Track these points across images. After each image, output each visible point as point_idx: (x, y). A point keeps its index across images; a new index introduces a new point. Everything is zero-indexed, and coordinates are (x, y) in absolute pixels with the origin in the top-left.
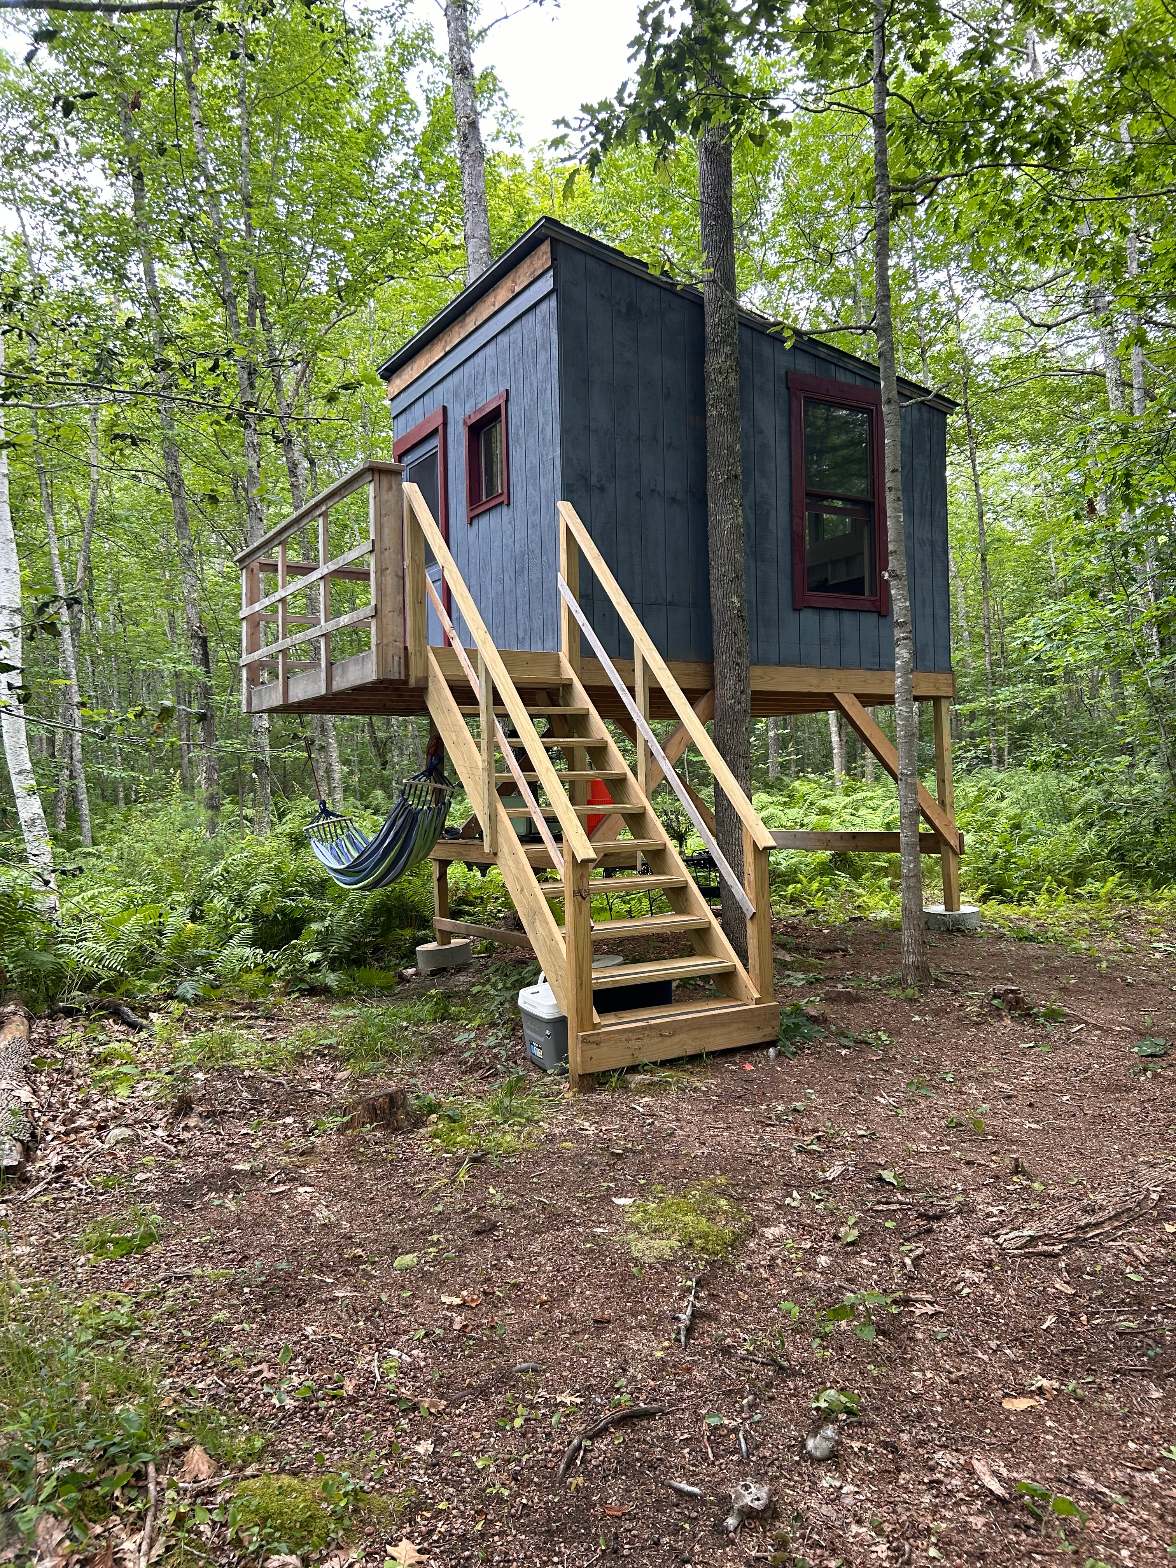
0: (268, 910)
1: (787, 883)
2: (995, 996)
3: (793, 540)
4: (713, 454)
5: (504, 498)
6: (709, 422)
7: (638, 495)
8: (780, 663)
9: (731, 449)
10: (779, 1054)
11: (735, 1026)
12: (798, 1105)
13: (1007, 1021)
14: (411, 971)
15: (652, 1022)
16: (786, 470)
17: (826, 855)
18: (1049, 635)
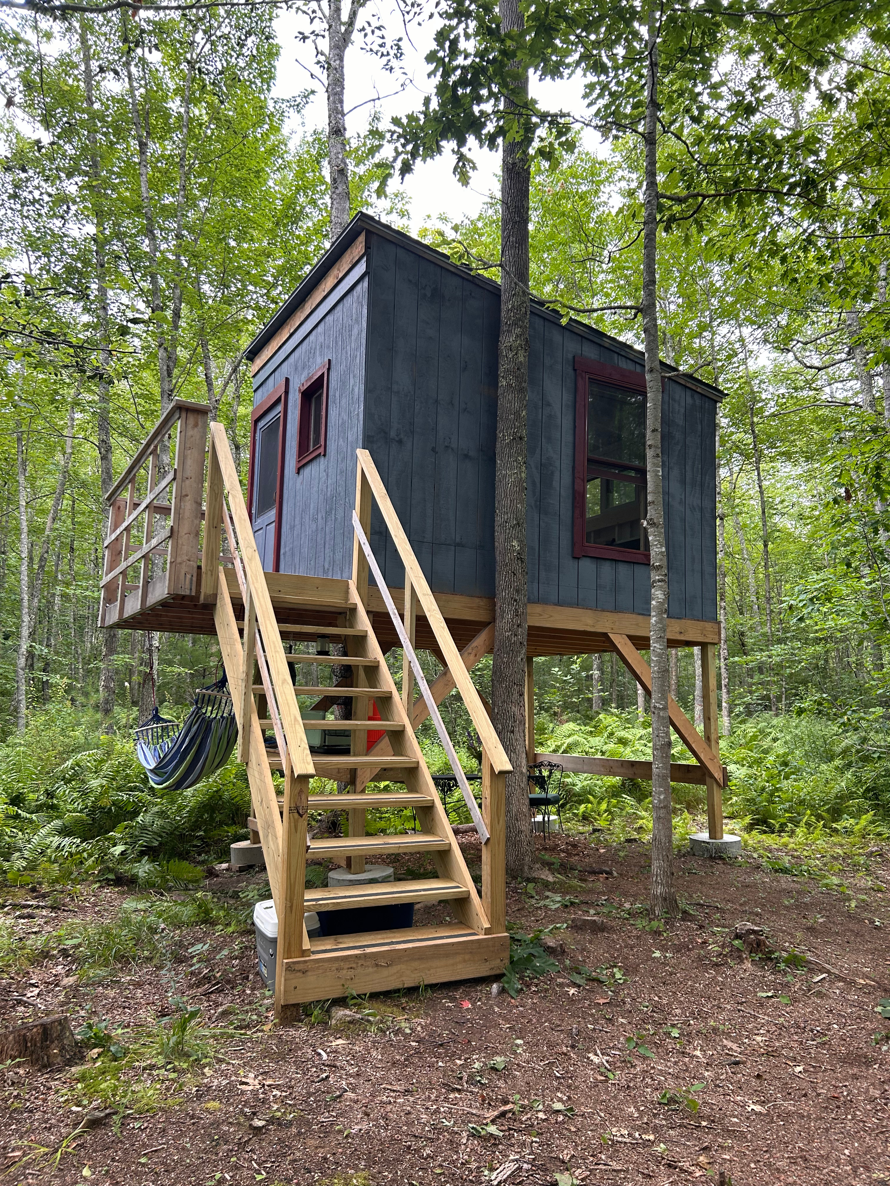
0: (105, 802)
1: (580, 802)
2: (738, 937)
3: (574, 498)
4: (501, 418)
5: (321, 450)
6: (500, 391)
7: (434, 450)
8: (559, 604)
9: (517, 414)
10: (503, 991)
11: (459, 958)
12: (499, 1060)
13: (748, 965)
14: (225, 866)
15: (369, 950)
16: (570, 438)
17: (616, 780)
18: (811, 600)
